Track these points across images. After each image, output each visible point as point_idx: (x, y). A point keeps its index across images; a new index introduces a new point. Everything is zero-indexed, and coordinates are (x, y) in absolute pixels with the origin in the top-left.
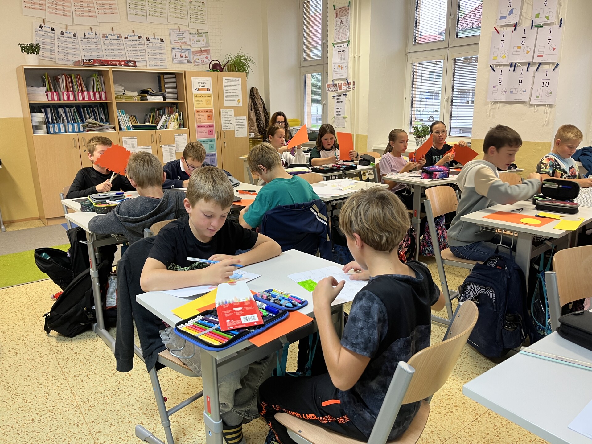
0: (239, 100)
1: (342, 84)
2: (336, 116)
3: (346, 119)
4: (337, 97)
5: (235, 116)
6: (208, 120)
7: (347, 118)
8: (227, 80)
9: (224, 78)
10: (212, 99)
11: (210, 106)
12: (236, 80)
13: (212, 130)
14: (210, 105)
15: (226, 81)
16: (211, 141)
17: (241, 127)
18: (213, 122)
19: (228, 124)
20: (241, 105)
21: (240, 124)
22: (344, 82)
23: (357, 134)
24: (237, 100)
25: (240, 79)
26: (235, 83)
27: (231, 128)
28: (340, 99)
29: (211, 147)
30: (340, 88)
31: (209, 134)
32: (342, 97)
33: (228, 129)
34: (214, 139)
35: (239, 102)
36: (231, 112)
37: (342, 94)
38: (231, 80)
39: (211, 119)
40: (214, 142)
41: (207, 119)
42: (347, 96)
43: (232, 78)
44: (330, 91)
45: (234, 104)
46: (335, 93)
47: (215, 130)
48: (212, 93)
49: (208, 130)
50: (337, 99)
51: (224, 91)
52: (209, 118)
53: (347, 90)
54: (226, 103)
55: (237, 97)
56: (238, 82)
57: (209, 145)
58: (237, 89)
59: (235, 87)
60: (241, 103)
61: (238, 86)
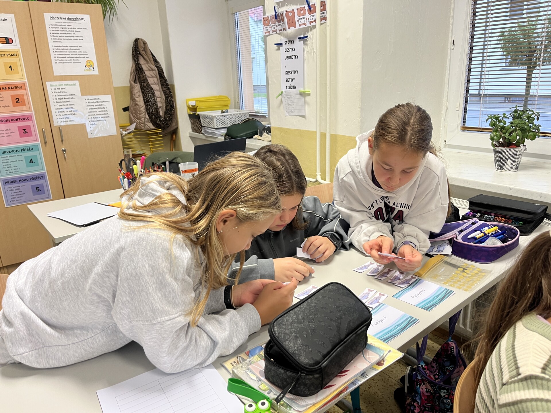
0: (88, 62)
1: (296, 11)
2: (284, 89)
3: (308, 98)
4: (285, 46)
5: (82, 95)
6: (14, 106)
7: (309, 95)
8: (56, 18)
9: (47, 16)
10: (20, 62)
11: (16, 76)
12: (80, 19)
13: (29, 126)
14: (18, 73)
15: (54, 22)
16: (29, 149)
17: (100, 116)
18: (30, 110)
19: (69, 113)
20: (96, 72)
21: (97, 110)
22: (299, 7)
23: (333, 133)
24: (83, 61)
25: (87, 17)
26: (75, 25)
27: (77, 120)
28: (293, 49)
29: (31, 161)
30: (292, 24)
31: (21, 136)
32: (298, 44)
33: (69, 123)
34: (37, 146)
35: (89, 65)
36: (74, 88)
37: (295, 37)
38: (64, 19)
39: (24, 104)
40: (38, 150)
41: (11, 105)
42: (309, 42)
43: (66, 16)
44: (271, 33)
45: (79, 69)
46: (282, 38)
47: (35, 126)
48: (18, 47)
49: (19, 128)
50: (286, 50)
51: (51, 44)
52: (18, 101)
53: (308, 25)
54: (58, 69)
55: (85, 54)
56: (82, 24)
57: (25, 157)
58: (81, 38)
59: (77, 34)
60: (96, 66)
61: (82, 33)
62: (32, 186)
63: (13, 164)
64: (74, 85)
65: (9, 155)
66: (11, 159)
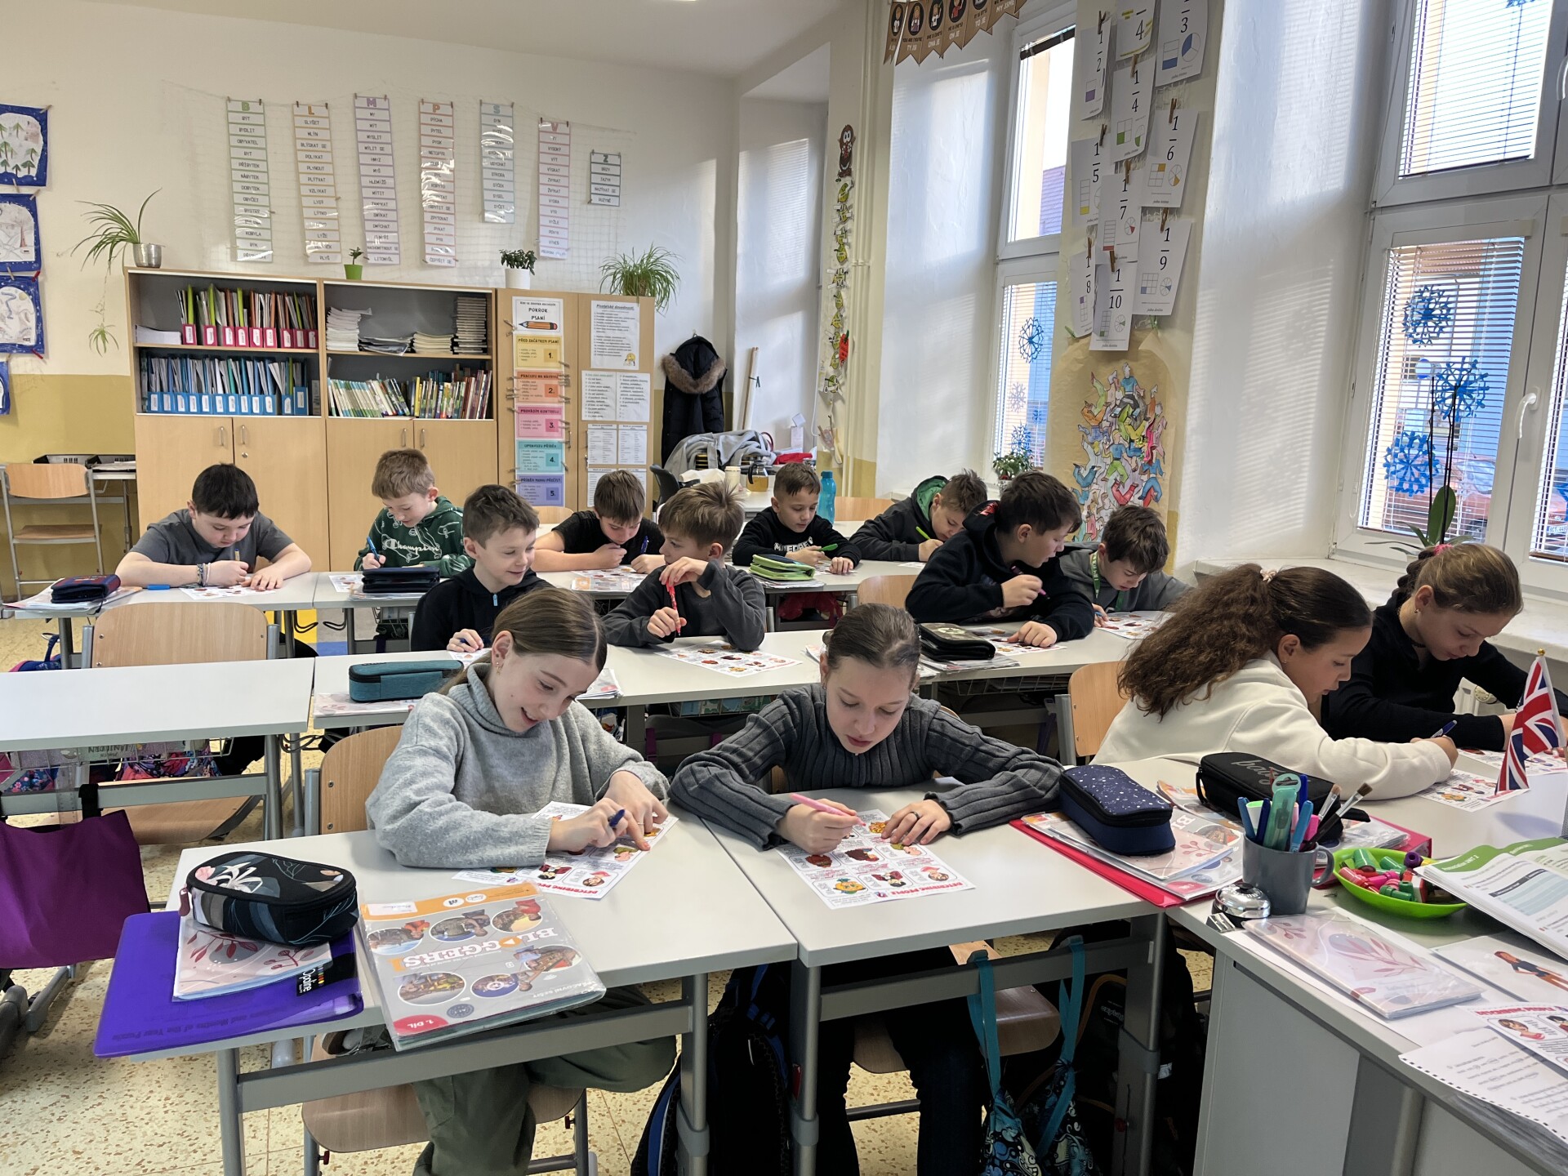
0: (630, 355)
6: (546, 396)
8: (601, 307)
9: (594, 303)
10: (560, 349)
11: (554, 365)
12: (629, 309)
13: (557, 421)
14: (556, 361)
15: (600, 311)
16: (552, 446)
19: (600, 407)
24: (625, 354)
25: (637, 309)
26: (622, 315)
29: (552, 460)
31: (547, 430)
34: (561, 444)
35: (630, 359)
38: (611, 307)
39: (556, 396)
40: (561, 448)
41: (543, 394)
43: (614, 304)
45: (618, 363)
48: (561, 334)
49: (547, 420)
51: (594, 334)
52: (551, 391)
54: (596, 361)
55: (627, 347)
56: (631, 314)
57: (547, 455)
58: (627, 329)
59: (623, 324)
60: (637, 362)
61: (630, 323)
62: (547, 489)
63: (533, 460)
64: (610, 376)
65: (531, 449)
66: (533, 454)
